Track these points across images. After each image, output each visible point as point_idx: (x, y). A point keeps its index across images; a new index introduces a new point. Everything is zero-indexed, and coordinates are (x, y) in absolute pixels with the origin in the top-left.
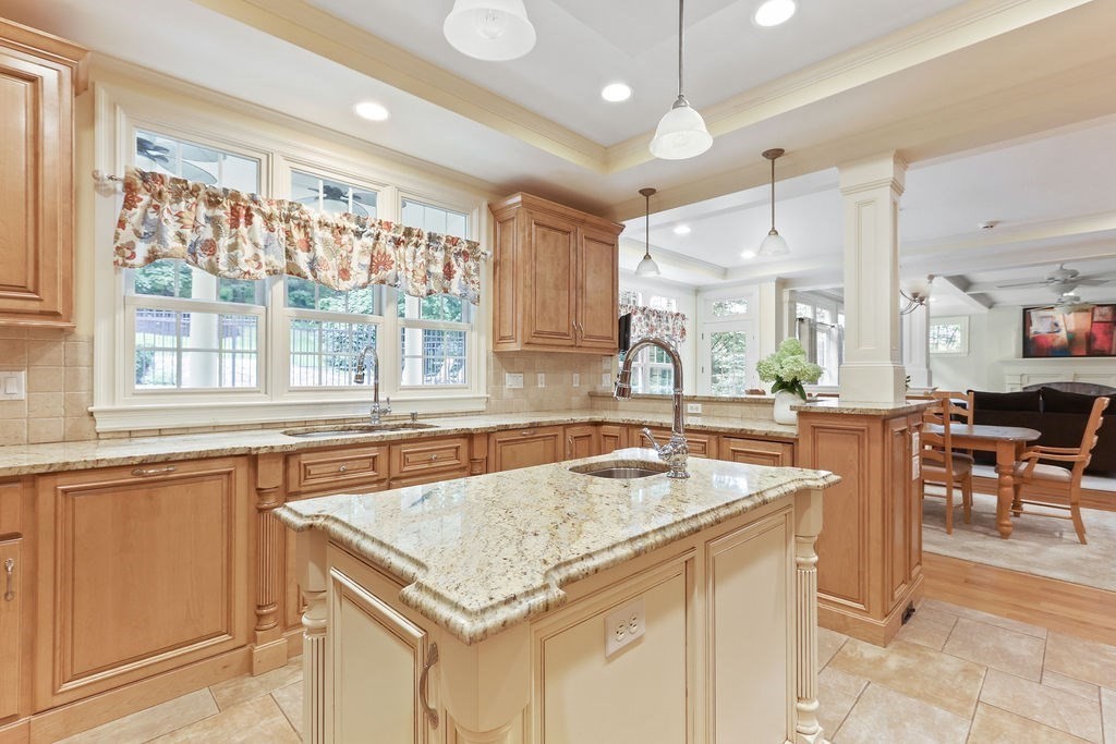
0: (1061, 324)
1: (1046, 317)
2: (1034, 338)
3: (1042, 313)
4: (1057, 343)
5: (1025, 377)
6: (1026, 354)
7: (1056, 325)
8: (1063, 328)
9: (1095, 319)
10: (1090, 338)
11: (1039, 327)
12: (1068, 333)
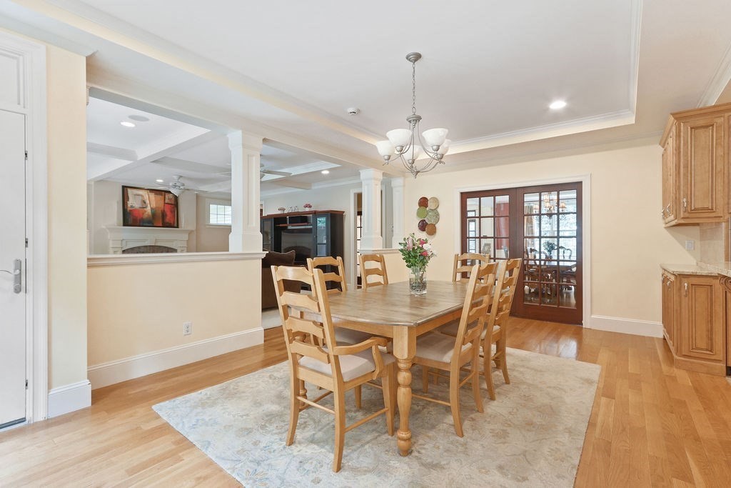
0: (148, 202)
1: (138, 195)
2: (131, 210)
3: (136, 191)
4: (145, 216)
5: (124, 242)
6: (126, 223)
7: (145, 203)
8: (149, 206)
9: (167, 201)
10: (164, 215)
11: (133, 203)
12: (152, 209)
